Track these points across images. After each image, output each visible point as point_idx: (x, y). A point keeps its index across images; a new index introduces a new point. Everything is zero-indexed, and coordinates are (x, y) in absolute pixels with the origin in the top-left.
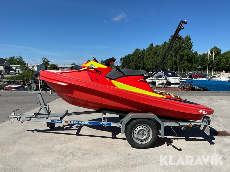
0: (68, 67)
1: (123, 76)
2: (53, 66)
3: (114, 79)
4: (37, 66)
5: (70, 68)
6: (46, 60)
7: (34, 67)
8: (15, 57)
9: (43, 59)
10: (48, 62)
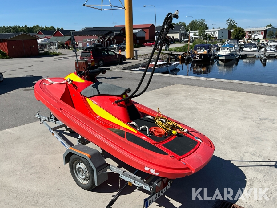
0: (259, 31)
1: (98, 94)
2: (238, 30)
3: (88, 97)
4: (218, 31)
5: (262, 32)
6: (233, 22)
7: (215, 33)
8: (197, 20)
9: (228, 21)
10: (234, 25)
